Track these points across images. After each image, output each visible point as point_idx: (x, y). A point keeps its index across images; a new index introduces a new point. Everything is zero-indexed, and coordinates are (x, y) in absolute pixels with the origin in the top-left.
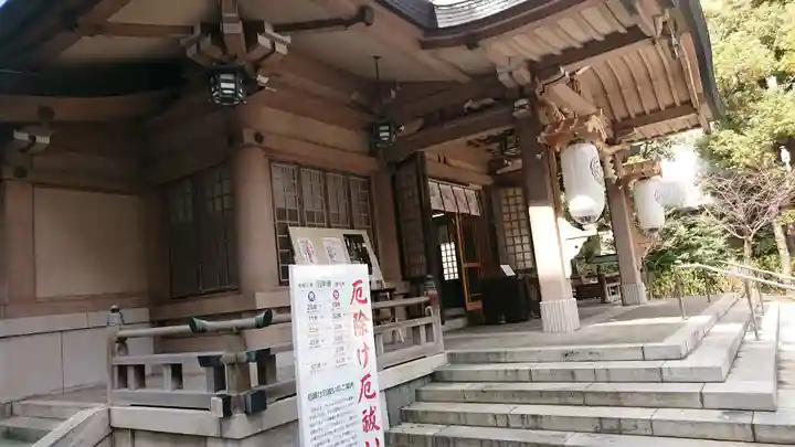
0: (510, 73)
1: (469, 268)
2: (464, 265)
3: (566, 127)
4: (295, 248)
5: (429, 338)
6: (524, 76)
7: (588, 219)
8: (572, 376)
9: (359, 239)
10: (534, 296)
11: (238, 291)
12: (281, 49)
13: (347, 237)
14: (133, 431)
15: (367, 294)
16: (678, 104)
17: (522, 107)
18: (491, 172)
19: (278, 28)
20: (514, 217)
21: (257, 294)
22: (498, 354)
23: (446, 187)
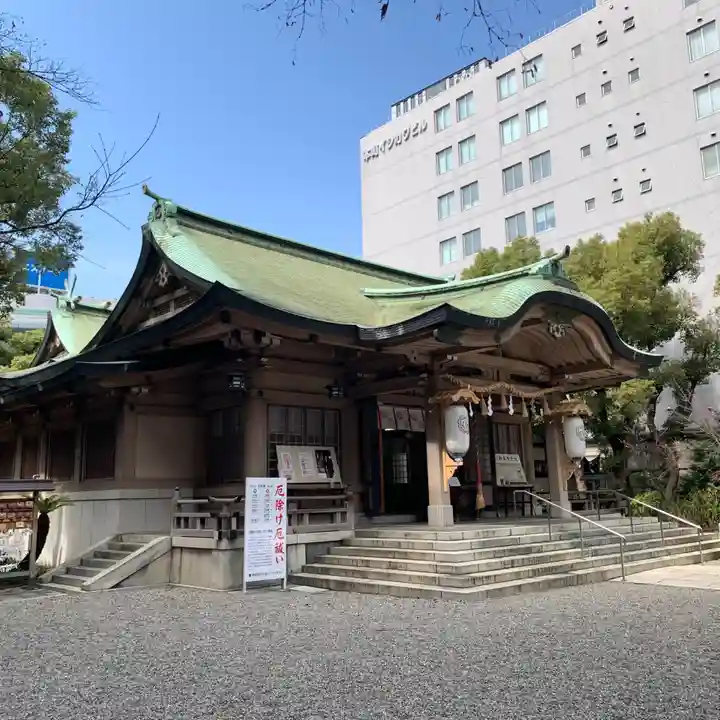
5: (344, 519)
7: (458, 454)
9: (327, 453)
13: (317, 451)
14: (182, 548)
15: (285, 491)
17: (423, 379)
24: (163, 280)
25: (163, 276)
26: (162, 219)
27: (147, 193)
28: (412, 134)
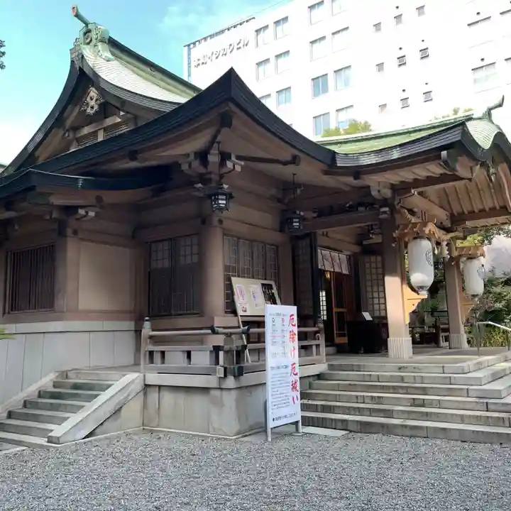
0: (379, 191)
1: (338, 313)
2: (335, 310)
3: (412, 229)
4: (235, 290)
5: (318, 353)
6: (387, 193)
7: (422, 288)
8: (402, 380)
9: (270, 287)
10: (384, 335)
11: (200, 314)
12: (238, 168)
13: (263, 285)
14: (160, 387)
16: (498, 208)
17: (385, 212)
18: (359, 243)
19: (239, 158)
20: (374, 277)
21: (215, 318)
22: (359, 366)
23: (326, 252)
24: (92, 108)
25: (92, 103)
26: (92, 44)
27: (77, 16)
28: (236, 47)
